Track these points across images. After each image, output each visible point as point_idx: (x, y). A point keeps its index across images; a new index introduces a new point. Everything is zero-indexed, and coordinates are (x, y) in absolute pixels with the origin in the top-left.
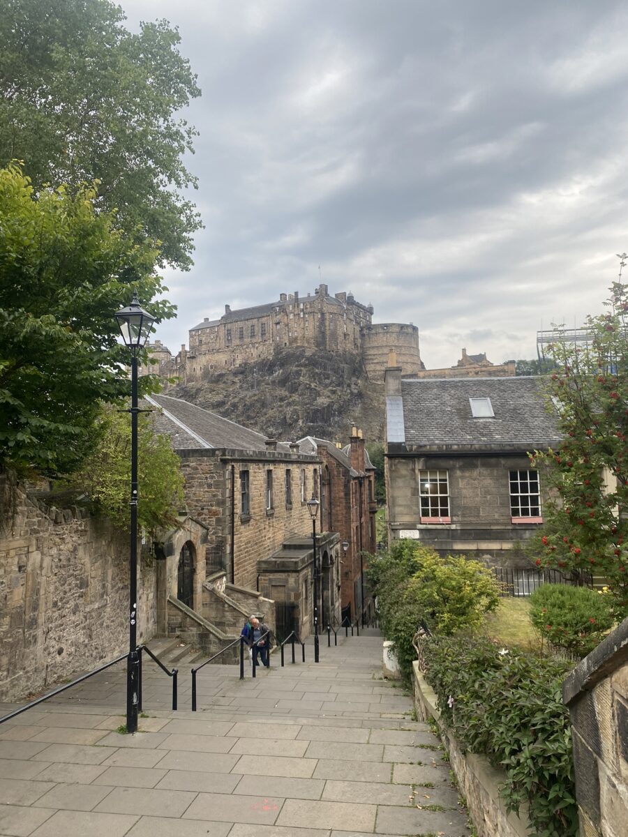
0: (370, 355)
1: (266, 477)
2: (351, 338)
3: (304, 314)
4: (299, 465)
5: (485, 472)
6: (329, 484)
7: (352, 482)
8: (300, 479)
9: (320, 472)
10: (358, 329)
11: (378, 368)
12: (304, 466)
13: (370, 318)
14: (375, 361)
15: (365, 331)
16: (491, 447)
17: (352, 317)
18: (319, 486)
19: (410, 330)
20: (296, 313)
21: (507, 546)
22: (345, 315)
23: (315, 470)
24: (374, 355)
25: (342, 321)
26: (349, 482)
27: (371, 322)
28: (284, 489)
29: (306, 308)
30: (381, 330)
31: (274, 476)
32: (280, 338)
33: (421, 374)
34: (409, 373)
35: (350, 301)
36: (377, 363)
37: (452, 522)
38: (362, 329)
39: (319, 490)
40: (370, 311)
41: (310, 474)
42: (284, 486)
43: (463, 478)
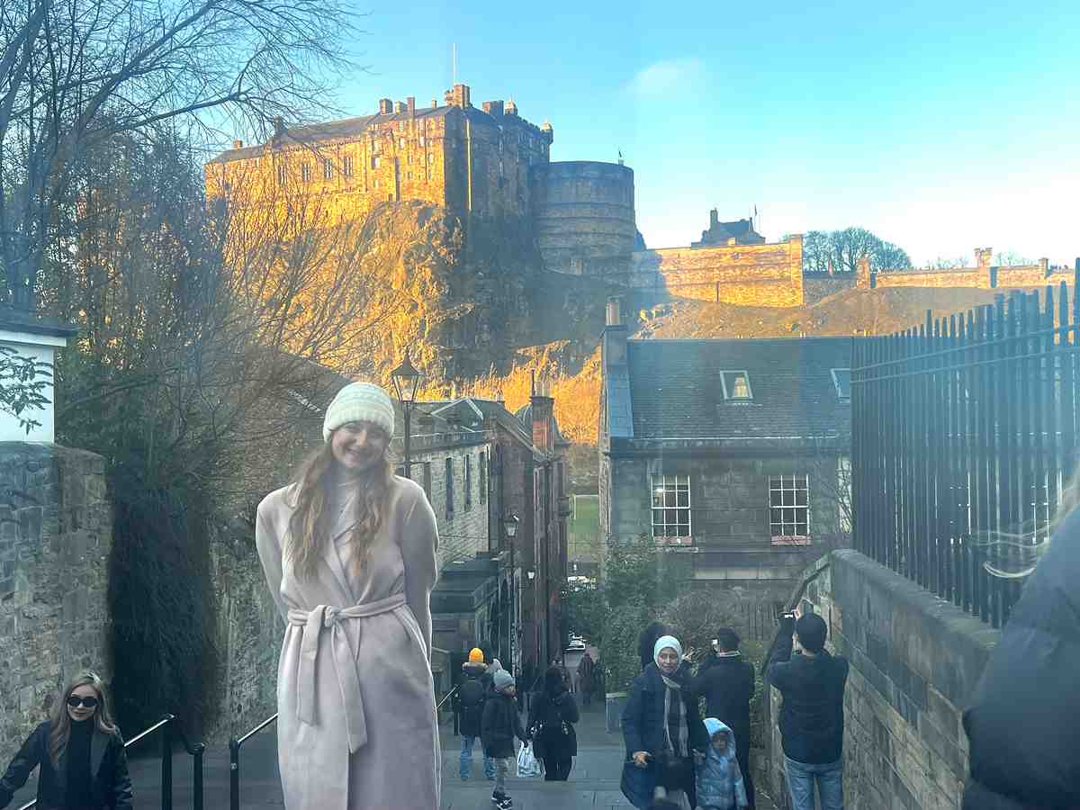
0: (548, 219)
1: (422, 474)
2: (513, 186)
3: (425, 139)
4: (461, 449)
5: (737, 477)
6: (501, 474)
7: (536, 470)
8: (464, 471)
9: (488, 457)
10: (524, 170)
11: (562, 243)
12: (468, 450)
13: (547, 150)
14: (557, 231)
15: (538, 175)
16: (747, 445)
17: (514, 146)
18: (487, 478)
19: (619, 176)
20: (410, 137)
21: (765, 575)
22: (501, 143)
23: (482, 454)
24: (555, 219)
25: (495, 155)
26: (531, 470)
27: (548, 157)
28: (444, 489)
29: (430, 130)
30: (566, 175)
31: (432, 472)
32: (380, 185)
33: (637, 256)
34: (616, 253)
35: (513, 117)
36: (560, 234)
37: (694, 545)
38: (531, 170)
39: (487, 485)
40: (548, 137)
41: (475, 461)
42: (444, 485)
43: (709, 485)
